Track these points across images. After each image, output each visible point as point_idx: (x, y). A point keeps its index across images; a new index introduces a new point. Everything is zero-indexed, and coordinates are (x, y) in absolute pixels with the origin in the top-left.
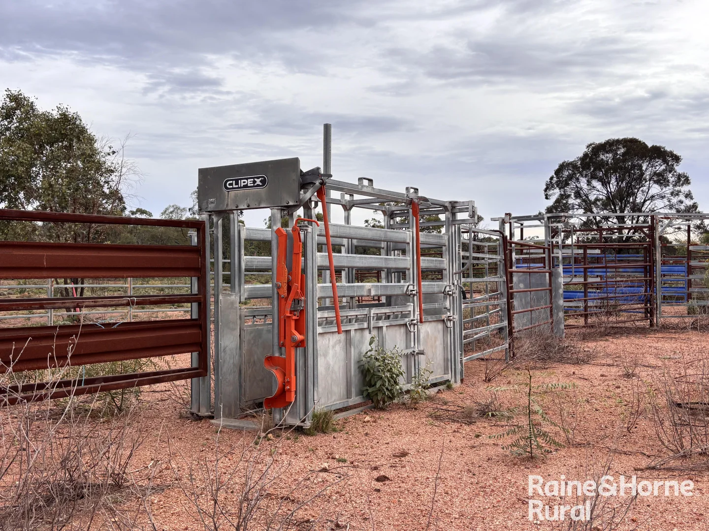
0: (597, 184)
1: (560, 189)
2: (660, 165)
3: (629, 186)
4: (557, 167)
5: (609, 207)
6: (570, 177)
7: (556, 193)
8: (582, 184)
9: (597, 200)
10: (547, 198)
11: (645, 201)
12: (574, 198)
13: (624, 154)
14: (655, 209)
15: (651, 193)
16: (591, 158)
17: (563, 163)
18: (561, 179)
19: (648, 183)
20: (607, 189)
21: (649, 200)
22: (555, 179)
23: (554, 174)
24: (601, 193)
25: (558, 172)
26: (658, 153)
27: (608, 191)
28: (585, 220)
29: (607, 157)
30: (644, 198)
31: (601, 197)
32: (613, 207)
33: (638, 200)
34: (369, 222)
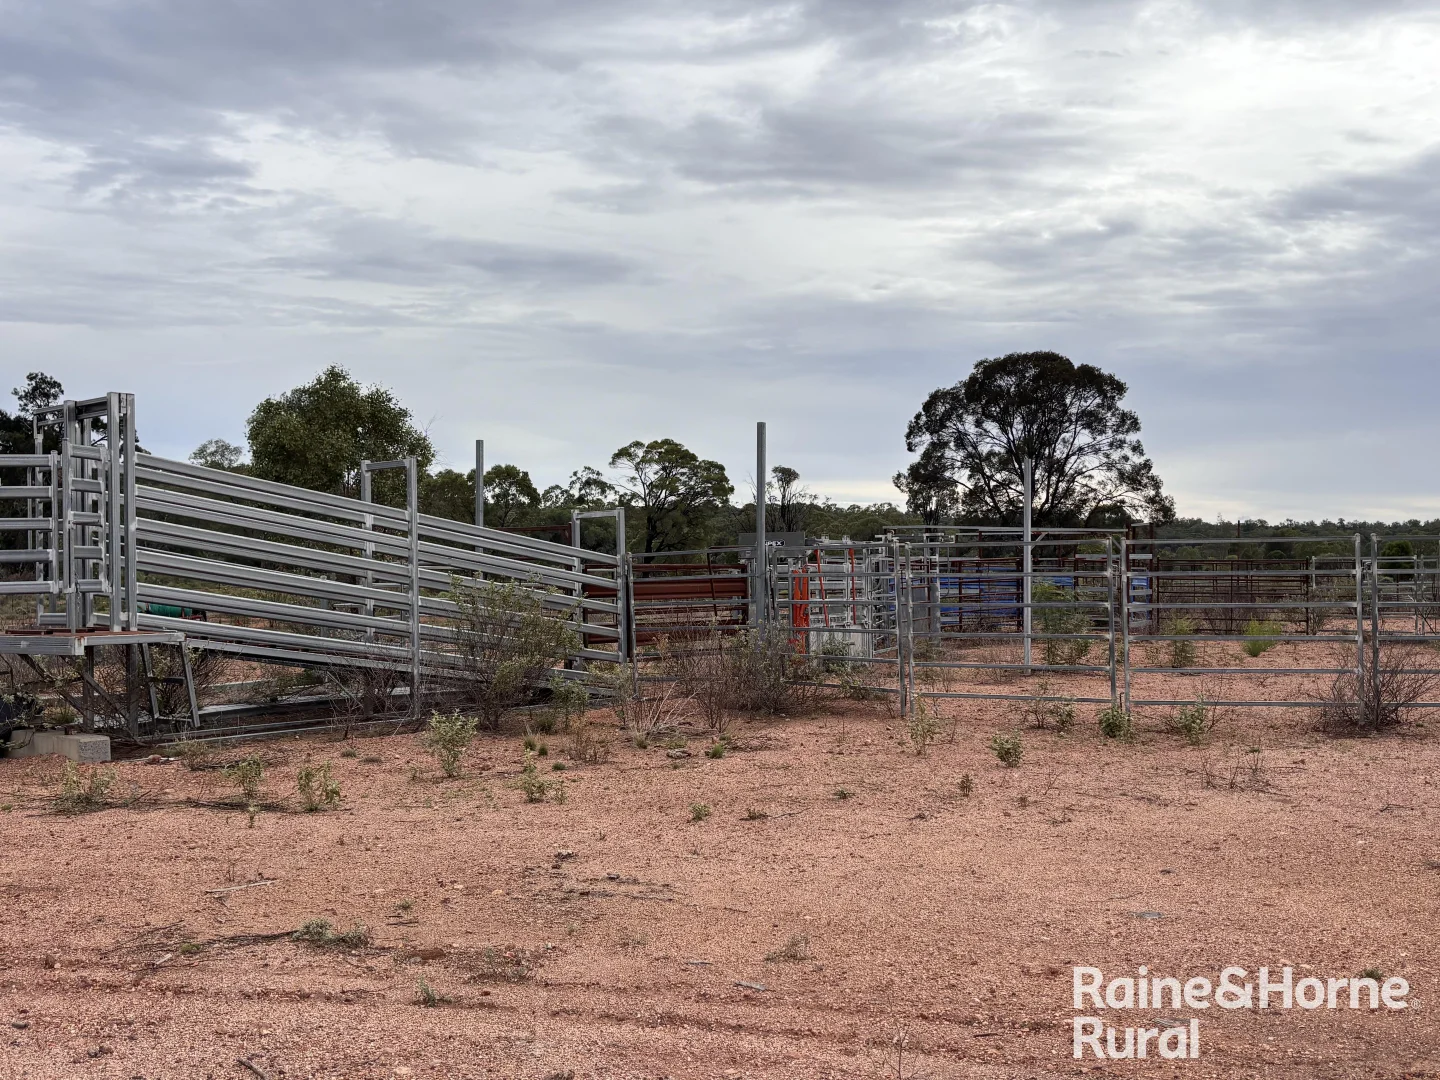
0: (992, 427)
1: (931, 434)
2: (1093, 396)
3: (1044, 432)
4: (926, 398)
5: (1010, 466)
6: (947, 416)
7: (926, 439)
8: (967, 426)
9: (991, 454)
10: (910, 449)
11: (1068, 457)
12: (954, 448)
13: (1035, 379)
14: (1084, 470)
15: (1078, 442)
16: (982, 384)
17: (937, 392)
18: (933, 418)
19: (1073, 427)
20: (1007, 434)
21: (1073, 454)
22: (924, 418)
23: (921, 410)
24: (998, 442)
25: (929, 407)
26: (1089, 378)
27: (1009, 439)
28: (971, 487)
29: (1007, 382)
30: (1066, 451)
31: (997, 449)
32: (1017, 466)
33: (1058, 455)
34: (579, 475)
